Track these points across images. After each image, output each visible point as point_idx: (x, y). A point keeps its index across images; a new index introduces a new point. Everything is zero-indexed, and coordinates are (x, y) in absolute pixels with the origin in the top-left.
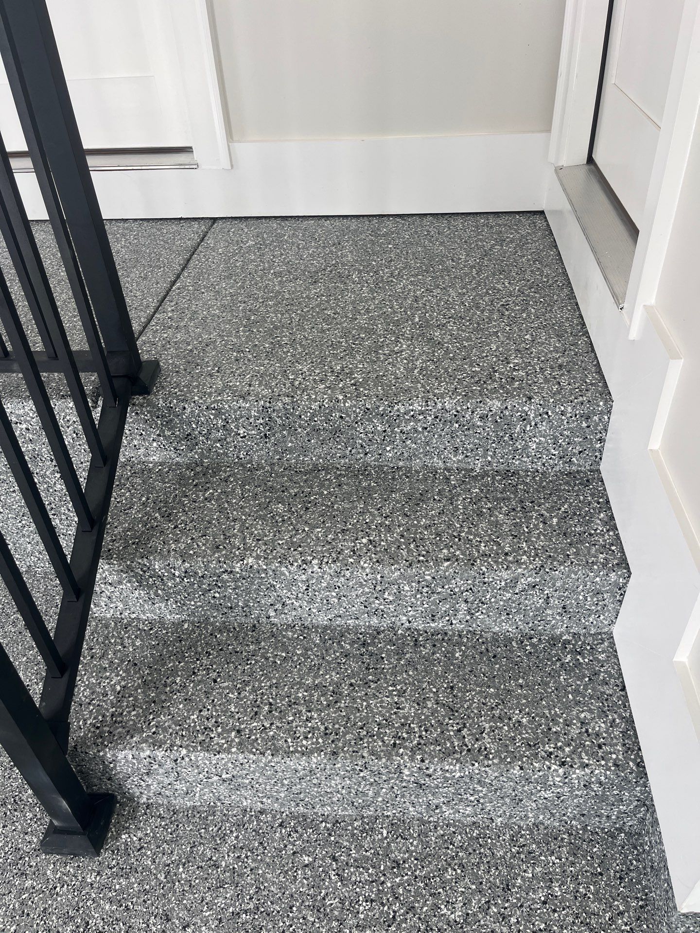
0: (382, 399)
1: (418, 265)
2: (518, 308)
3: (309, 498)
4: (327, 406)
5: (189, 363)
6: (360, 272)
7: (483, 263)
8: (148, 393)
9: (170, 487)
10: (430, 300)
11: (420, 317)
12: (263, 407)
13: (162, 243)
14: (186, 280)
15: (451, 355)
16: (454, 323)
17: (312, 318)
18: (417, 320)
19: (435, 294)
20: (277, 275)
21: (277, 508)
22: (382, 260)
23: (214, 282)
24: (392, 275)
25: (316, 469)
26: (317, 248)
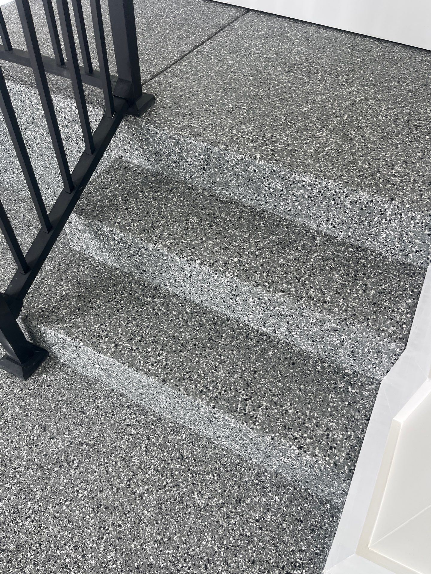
0: (286, 167)
1: (370, 79)
2: (426, 130)
3: (216, 219)
4: (247, 159)
5: (175, 103)
6: (326, 72)
7: (420, 90)
8: (139, 116)
9: (136, 183)
10: (363, 106)
11: (348, 117)
12: (205, 147)
13: (205, 18)
14: (206, 48)
15: (354, 151)
16: (371, 128)
17: (272, 96)
18: (345, 118)
19: (369, 103)
20: (268, 59)
21: (193, 219)
22: (346, 68)
23: (223, 53)
24: (347, 81)
25: (231, 202)
26: (306, 47)
